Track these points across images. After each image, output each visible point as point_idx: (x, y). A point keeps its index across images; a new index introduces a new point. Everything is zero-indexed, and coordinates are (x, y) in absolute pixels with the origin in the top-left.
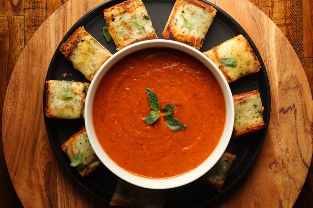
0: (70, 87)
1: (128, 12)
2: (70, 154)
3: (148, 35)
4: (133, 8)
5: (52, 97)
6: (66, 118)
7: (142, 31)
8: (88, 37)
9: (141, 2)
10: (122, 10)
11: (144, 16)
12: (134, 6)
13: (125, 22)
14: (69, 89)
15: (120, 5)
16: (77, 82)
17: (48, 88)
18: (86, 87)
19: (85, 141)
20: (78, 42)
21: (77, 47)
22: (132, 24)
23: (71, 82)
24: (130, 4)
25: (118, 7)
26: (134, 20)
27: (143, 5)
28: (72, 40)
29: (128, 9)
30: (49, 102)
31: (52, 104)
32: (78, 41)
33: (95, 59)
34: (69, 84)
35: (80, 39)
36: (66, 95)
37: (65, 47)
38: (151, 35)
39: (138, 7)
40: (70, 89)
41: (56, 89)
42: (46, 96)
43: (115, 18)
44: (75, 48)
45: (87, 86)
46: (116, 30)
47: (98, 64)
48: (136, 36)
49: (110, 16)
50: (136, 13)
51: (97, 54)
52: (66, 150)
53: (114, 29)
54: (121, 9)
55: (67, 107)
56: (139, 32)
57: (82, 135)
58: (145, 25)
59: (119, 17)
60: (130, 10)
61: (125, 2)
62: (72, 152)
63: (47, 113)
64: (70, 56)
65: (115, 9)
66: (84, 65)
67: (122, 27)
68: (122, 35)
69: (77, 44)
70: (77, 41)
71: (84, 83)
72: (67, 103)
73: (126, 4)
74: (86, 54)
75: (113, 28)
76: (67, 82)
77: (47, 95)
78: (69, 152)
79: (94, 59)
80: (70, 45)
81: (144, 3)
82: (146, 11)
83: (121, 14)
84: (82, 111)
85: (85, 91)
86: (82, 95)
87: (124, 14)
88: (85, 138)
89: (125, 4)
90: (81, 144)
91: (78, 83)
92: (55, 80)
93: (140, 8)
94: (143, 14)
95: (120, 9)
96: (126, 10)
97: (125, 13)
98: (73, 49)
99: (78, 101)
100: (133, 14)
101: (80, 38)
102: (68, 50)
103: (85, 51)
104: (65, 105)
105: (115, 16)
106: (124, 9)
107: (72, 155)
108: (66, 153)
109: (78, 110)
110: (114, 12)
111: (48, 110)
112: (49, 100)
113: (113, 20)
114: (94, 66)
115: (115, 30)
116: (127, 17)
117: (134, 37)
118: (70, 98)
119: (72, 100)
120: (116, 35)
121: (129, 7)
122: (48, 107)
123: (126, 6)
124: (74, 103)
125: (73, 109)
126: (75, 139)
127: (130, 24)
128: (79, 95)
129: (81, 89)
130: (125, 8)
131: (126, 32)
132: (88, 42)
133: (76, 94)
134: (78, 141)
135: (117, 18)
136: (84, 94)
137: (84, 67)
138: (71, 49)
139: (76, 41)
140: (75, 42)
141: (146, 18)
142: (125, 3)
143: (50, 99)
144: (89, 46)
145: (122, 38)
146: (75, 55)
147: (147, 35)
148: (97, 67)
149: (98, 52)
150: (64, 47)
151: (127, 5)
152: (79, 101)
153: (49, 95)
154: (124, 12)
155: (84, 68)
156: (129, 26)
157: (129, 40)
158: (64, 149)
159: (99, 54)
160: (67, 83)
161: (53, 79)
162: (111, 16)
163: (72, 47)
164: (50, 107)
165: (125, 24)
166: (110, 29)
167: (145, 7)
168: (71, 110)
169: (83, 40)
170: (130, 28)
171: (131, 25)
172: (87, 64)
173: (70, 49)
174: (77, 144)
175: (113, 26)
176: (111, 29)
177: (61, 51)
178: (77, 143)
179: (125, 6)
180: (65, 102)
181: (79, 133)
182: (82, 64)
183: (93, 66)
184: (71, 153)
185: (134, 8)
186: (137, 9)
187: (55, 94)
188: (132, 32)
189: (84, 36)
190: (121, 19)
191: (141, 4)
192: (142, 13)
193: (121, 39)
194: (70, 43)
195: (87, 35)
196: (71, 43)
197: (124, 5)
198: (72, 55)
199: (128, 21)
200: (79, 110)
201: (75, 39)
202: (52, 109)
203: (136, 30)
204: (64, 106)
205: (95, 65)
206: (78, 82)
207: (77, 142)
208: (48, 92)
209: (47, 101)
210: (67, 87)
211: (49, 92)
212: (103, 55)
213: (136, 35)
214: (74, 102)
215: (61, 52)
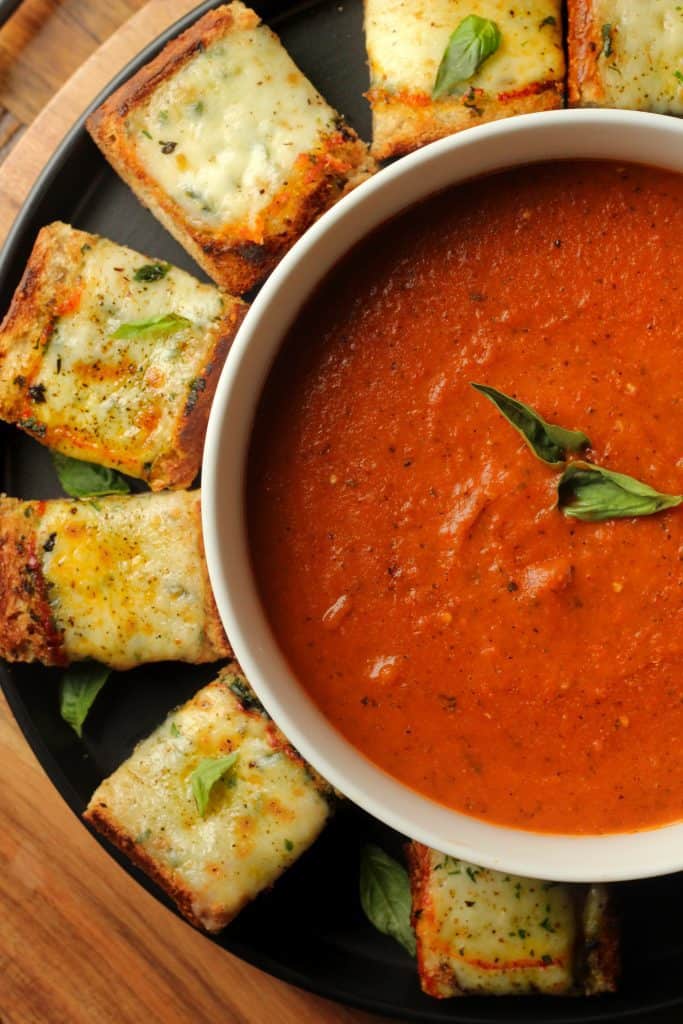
0: (182, 743)
1: (63, 312)
2: (482, 982)
3: (216, 326)
4: (68, 284)
5: (160, 847)
6: (288, 864)
7: (180, 336)
8: (56, 515)
9: (76, 235)
10: (36, 331)
11: (134, 274)
12: (65, 271)
13: (88, 361)
14: (186, 755)
15: (13, 318)
16: (190, 703)
17: (113, 833)
18: (237, 684)
19: (469, 879)
20: (39, 566)
21: (51, 585)
22: (119, 343)
23: (169, 723)
24: (43, 277)
25: (14, 332)
26: (113, 324)
27: (95, 242)
28: (10, 579)
29: (54, 301)
30: (167, 874)
31: (185, 869)
32: (32, 562)
33: (159, 563)
34: (171, 741)
35: (33, 549)
36: (201, 785)
37: (13, 630)
38: (228, 318)
39: (83, 264)
40: (190, 749)
41: (145, 803)
42: (134, 864)
43: (37, 382)
44: (50, 596)
45: (238, 680)
46: (83, 421)
47: (191, 570)
48: (178, 375)
49: (15, 390)
50: (98, 291)
51: (147, 542)
52: (455, 982)
53: (72, 425)
54: (26, 328)
55: (246, 823)
56: (173, 347)
57: (434, 876)
58: (168, 304)
59: (49, 364)
60: (66, 302)
61: (19, 289)
62: (480, 964)
63: (203, 920)
64: (62, 641)
65: (11, 348)
66: (141, 625)
67: (97, 388)
68: (124, 417)
69: (40, 577)
70: (27, 566)
71: (217, 681)
72: (234, 810)
73: (29, 290)
74: (112, 579)
75: (67, 427)
76: (151, 740)
77: (136, 855)
78: (472, 978)
79: (150, 568)
80: (22, 606)
81: (92, 233)
82: (124, 249)
83: (45, 345)
84: (313, 778)
85: (249, 704)
86: (256, 725)
87: (55, 337)
88: (457, 872)
89: (24, 298)
90: (470, 904)
91: (196, 704)
92: (107, 775)
93: (91, 260)
94: (125, 274)
95: (25, 334)
96: (51, 314)
97: (56, 326)
98: (47, 611)
99: (263, 762)
100: (88, 301)
101: (29, 547)
102: (31, 630)
103: (91, 573)
104: (233, 824)
105: (31, 378)
106: (38, 316)
107: (492, 972)
108: (466, 991)
109: (298, 793)
110: (14, 364)
111: (197, 907)
112: (162, 865)
113: (39, 395)
114: (182, 591)
115: (84, 426)
116: (76, 338)
117: (173, 385)
118: (226, 781)
119: (239, 781)
120: (102, 442)
121: (49, 292)
122: (182, 893)
123: (38, 302)
124: (256, 786)
125: (273, 807)
126: (431, 917)
127: (113, 351)
128: (243, 734)
129: (231, 710)
130: (39, 314)
131: (129, 396)
132: (74, 531)
133: (228, 745)
134: (450, 909)
135: (46, 376)
136: (259, 716)
137: (149, 628)
138: (39, 613)
139: (29, 569)
140: (29, 578)
141: (147, 275)
142: (21, 295)
143: (162, 859)
144: (89, 540)
145: (134, 431)
146: (71, 622)
147: (213, 332)
148: (194, 582)
149: (143, 530)
150: (10, 634)
151: (38, 294)
152: (269, 756)
153: (141, 853)
154: (51, 330)
155: (155, 635)
156: (116, 363)
157: (165, 411)
158: (445, 991)
159: (155, 534)
160: (160, 741)
161: (96, 784)
162: (17, 386)
163: (33, 606)
164: (188, 890)
165: (93, 370)
166: (59, 440)
167: (106, 241)
168: (271, 818)
169: (48, 543)
170: (127, 369)
171: (123, 352)
172: (147, 609)
173: (34, 617)
174: (462, 923)
175: (60, 414)
176: (64, 436)
177: (11, 659)
178: (456, 921)
179: (32, 301)
180: (223, 811)
181: (421, 879)
182: (132, 625)
183: (178, 595)
184: (481, 971)
185: (73, 280)
186: (89, 273)
187: (160, 825)
188: (149, 375)
189: (38, 522)
190: (62, 363)
191: (82, 245)
192: (116, 269)
193: (134, 438)
194: (12, 600)
195: (42, 510)
196: (18, 593)
197: (24, 303)
198: (63, 630)
199: (98, 348)
200: (299, 785)
201: (18, 565)
202: (207, 887)
203: (156, 351)
204: (235, 832)
205: (180, 586)
206: (191, 698)
207: (456, 914)
208: (131, 844)
209: (158, 875)
210: (173, 758)
211: (129, 840)
212: (169, 521)
213: (172, 373)
214: (254, 780)
215: (15, 664)
